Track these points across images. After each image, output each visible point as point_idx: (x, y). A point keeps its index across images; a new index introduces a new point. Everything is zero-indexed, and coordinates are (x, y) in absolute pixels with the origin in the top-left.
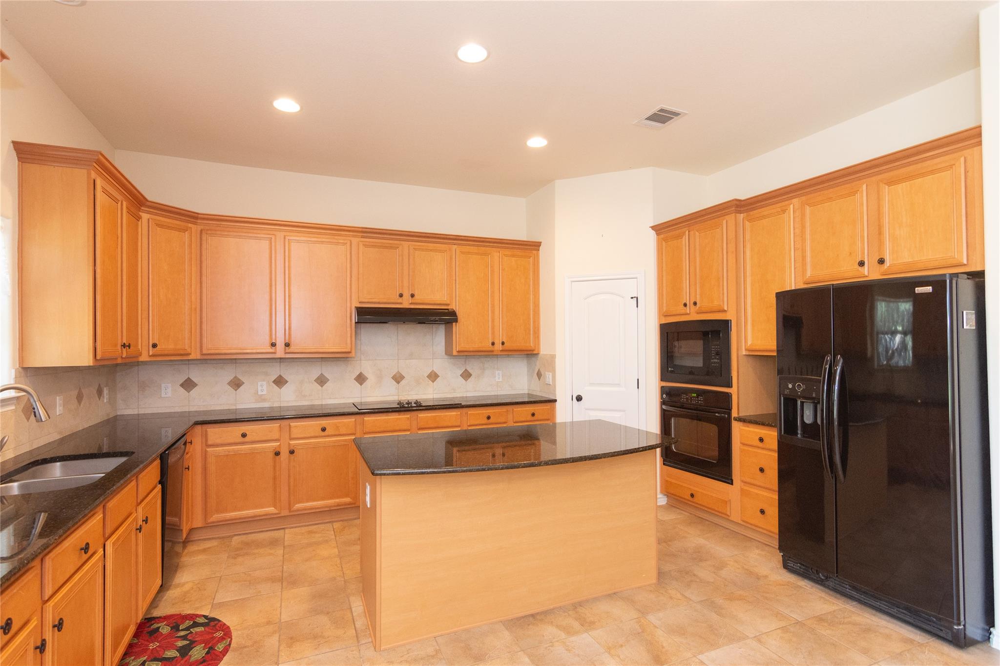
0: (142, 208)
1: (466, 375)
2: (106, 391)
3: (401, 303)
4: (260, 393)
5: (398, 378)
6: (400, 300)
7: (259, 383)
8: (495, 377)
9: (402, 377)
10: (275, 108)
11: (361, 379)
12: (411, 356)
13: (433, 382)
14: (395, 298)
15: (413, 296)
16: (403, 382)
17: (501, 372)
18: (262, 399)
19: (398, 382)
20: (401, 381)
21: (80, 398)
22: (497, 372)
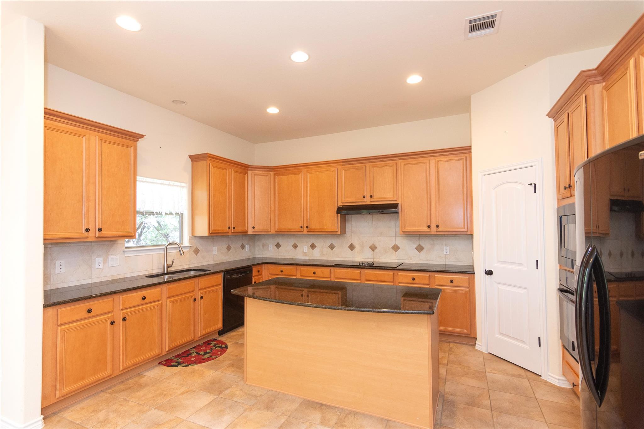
0: (249, 169)
1: (420, 249)
2: (247, 247)
3: (365, 202)
4: (304, 252)
5: (373, 248)
6: (364, 200)
7: (304, 247)
8: (443, 251)
9: (376, 248)
10: (268, 113)
11: (352, 247)
12: (381, 234)
13: (396, 252)
14: (361, 199)
15: (371, 196)
16: (376, 251)
17: (448, 248)
18: (305, 255)
19: (373, 251)
20: (375, 249)
21: (229, 248)
22: (445, 247)
